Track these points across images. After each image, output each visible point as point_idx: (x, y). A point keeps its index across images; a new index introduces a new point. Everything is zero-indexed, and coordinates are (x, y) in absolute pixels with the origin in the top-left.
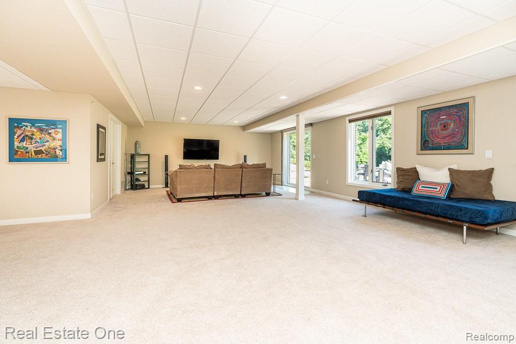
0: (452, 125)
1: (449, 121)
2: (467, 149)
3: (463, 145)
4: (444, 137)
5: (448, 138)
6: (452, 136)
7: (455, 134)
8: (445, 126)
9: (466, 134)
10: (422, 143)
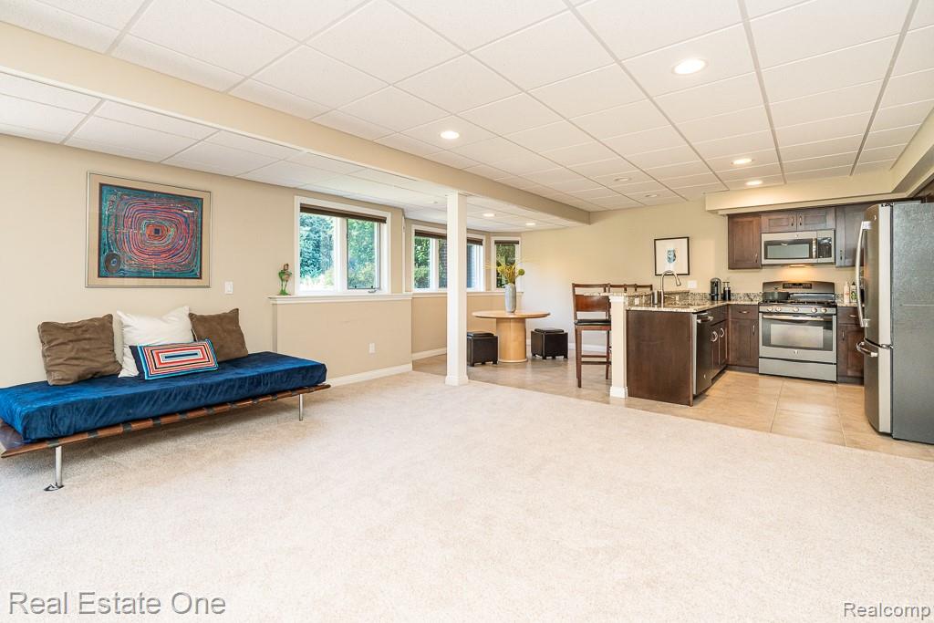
0: (172, 232)
1: (167, 224)
2: (200, 278)
3: (193, 271)
4: (157, 254)
5: (164, 255)
6: (172, 251)
7: (177, 250)
8: (157, 231)
9: (197, 253)
10: (102, 260)
